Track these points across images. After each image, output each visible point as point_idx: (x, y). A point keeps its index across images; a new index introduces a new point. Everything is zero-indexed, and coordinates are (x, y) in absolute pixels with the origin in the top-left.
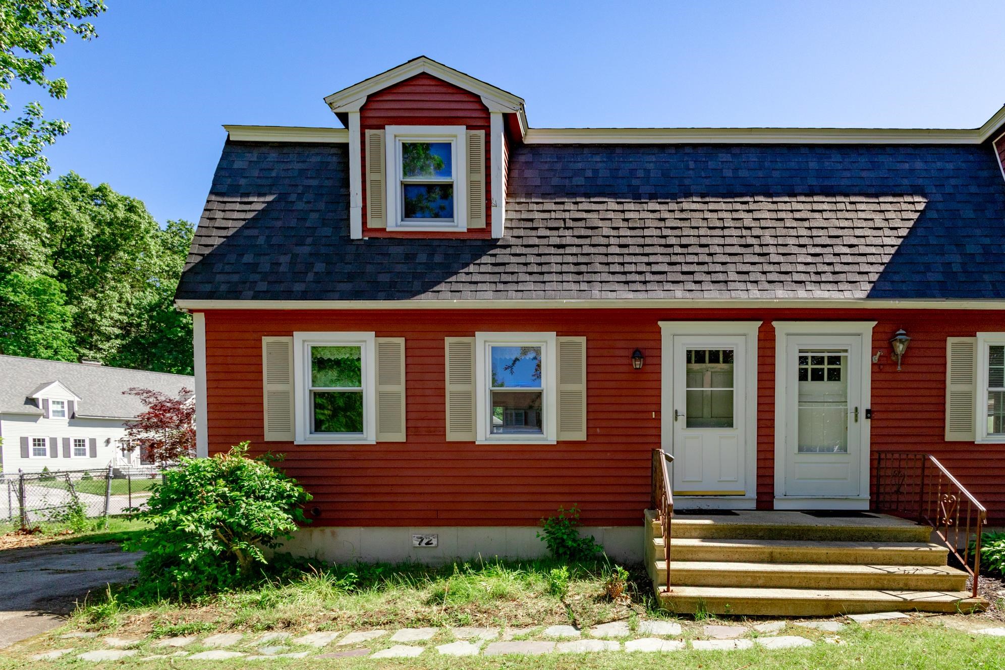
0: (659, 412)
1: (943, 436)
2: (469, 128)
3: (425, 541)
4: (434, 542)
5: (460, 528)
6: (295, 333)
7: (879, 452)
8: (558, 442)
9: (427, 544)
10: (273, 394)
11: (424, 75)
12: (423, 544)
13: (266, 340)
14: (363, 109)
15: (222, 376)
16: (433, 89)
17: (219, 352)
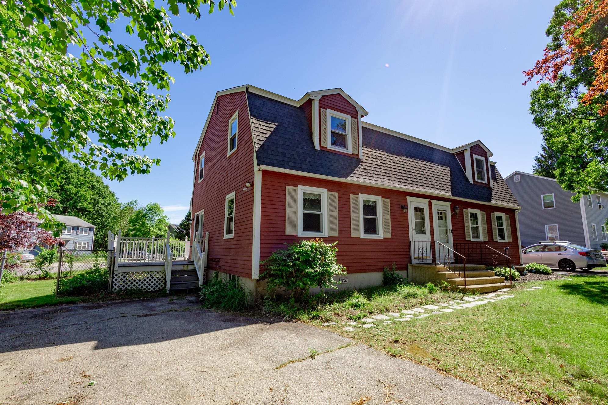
0: (408, 228)
1: (465, 238)
2: (352, 117)
3: (344, 280)
4: (347, 281)
5: (355, 274)
6: (299, 186)
7: (457, 244)
8: (384, 238)
9: (345, 282)
10: (290, 212)
11: (339, 94)
12: (343, 282)
13: (288, 187)
14: (320, 100)
15: (267, 202)
16: (342, 100)
17: (267, 190)
